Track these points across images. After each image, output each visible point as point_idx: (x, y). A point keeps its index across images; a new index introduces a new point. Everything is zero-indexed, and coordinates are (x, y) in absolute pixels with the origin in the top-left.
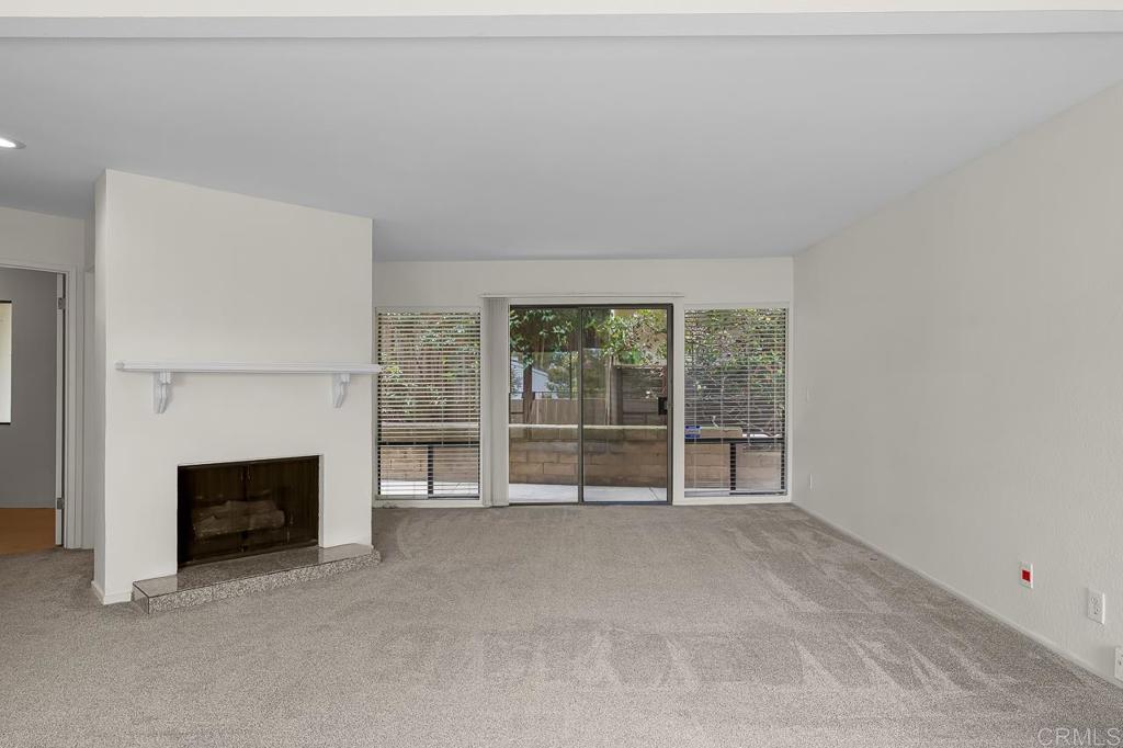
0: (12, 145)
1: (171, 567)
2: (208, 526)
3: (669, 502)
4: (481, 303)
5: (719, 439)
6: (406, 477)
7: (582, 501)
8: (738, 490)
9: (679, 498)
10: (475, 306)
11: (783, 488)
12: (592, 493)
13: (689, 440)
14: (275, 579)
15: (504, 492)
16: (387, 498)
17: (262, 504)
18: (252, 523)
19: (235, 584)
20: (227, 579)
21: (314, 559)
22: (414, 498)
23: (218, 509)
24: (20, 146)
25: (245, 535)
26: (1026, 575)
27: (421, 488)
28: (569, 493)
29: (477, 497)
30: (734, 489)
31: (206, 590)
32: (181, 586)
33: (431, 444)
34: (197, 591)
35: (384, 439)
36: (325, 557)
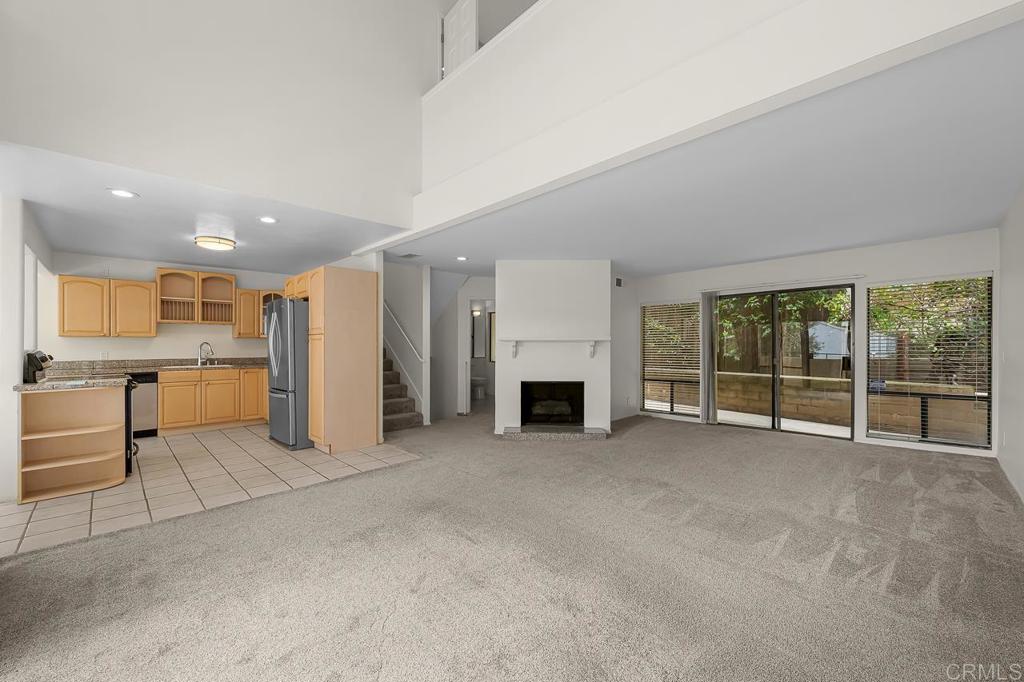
1: (518, 424)
2: (538, 410)
3: (852, 437)
4: (700, 296)
5: (907, 393)
6: (661, 399)
8: (929, 439)
9: (861, 436)
10: (697, 298)
11: (989, 443)
13: (871, 391)
14: (553, 435)
15: (715, 415)
16: (647, 410)
17: (563, 403)
18: (556, 411)
19: (536, 434)
20: (533, 432)
21: (582, 431)
22: (661, 412)
23: (544, 403)
25: (553, 415)
27: (666, 407)
29: (698, 416)
30: (926, 437)
32: (522, 432)
33: (672, 382)
35: (646, 377)
36: (586, 431)
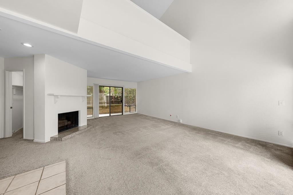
0: (31, 46)
3: (122, 114)
7: (110, 116)
9: (124, 114)
11: (136, 111)
12: (112, 115)
13: (125, 106)
15: (99, 116)
24: (33, 47)
26: (171, 115)
28: (108, 115)
29: (93, 117)
31: (70, 135)
34: (69, 136)
36: (80, 129)
